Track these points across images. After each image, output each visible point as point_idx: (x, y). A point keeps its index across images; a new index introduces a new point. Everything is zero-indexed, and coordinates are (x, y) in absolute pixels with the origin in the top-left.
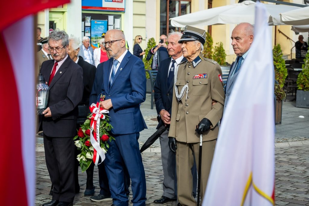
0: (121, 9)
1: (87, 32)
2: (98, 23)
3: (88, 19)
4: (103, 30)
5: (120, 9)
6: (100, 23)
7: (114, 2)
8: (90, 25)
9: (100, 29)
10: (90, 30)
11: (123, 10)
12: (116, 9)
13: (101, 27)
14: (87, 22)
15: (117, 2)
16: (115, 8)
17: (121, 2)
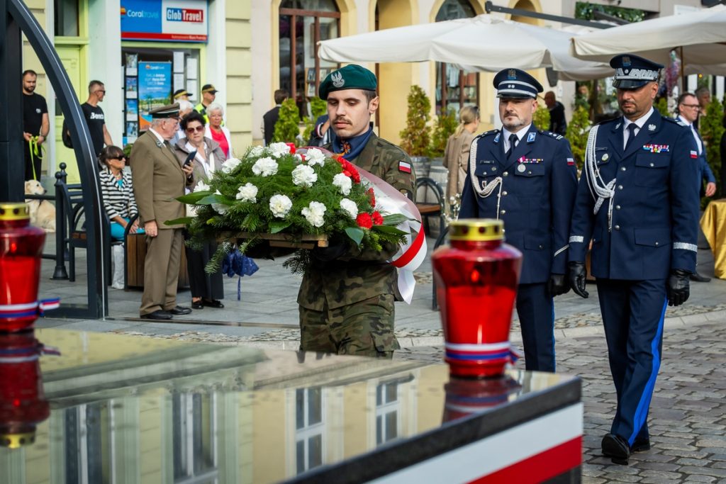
0: (199, 36)
1: (130, 90)
2: (153, 68)
3: (133, 60)
4: (162, 84)
5: (197, 37)
6: (156, 68)
7: (186, 21)
8: (136, 74)
9: (157, 82)
10: (135, 84)
11: (202, 40)
12: (190, 37)
13: (159, 78)
14: (131, 67)
15: (192, 21)
16: (188, 35)
17: (199, 21)
